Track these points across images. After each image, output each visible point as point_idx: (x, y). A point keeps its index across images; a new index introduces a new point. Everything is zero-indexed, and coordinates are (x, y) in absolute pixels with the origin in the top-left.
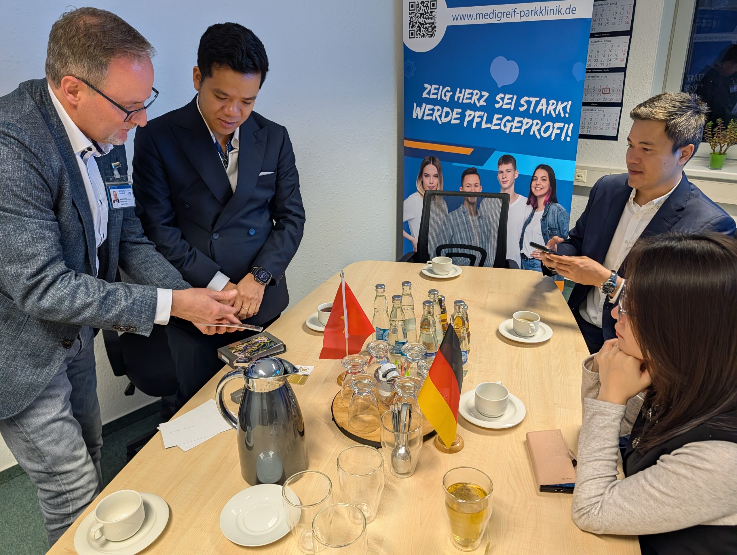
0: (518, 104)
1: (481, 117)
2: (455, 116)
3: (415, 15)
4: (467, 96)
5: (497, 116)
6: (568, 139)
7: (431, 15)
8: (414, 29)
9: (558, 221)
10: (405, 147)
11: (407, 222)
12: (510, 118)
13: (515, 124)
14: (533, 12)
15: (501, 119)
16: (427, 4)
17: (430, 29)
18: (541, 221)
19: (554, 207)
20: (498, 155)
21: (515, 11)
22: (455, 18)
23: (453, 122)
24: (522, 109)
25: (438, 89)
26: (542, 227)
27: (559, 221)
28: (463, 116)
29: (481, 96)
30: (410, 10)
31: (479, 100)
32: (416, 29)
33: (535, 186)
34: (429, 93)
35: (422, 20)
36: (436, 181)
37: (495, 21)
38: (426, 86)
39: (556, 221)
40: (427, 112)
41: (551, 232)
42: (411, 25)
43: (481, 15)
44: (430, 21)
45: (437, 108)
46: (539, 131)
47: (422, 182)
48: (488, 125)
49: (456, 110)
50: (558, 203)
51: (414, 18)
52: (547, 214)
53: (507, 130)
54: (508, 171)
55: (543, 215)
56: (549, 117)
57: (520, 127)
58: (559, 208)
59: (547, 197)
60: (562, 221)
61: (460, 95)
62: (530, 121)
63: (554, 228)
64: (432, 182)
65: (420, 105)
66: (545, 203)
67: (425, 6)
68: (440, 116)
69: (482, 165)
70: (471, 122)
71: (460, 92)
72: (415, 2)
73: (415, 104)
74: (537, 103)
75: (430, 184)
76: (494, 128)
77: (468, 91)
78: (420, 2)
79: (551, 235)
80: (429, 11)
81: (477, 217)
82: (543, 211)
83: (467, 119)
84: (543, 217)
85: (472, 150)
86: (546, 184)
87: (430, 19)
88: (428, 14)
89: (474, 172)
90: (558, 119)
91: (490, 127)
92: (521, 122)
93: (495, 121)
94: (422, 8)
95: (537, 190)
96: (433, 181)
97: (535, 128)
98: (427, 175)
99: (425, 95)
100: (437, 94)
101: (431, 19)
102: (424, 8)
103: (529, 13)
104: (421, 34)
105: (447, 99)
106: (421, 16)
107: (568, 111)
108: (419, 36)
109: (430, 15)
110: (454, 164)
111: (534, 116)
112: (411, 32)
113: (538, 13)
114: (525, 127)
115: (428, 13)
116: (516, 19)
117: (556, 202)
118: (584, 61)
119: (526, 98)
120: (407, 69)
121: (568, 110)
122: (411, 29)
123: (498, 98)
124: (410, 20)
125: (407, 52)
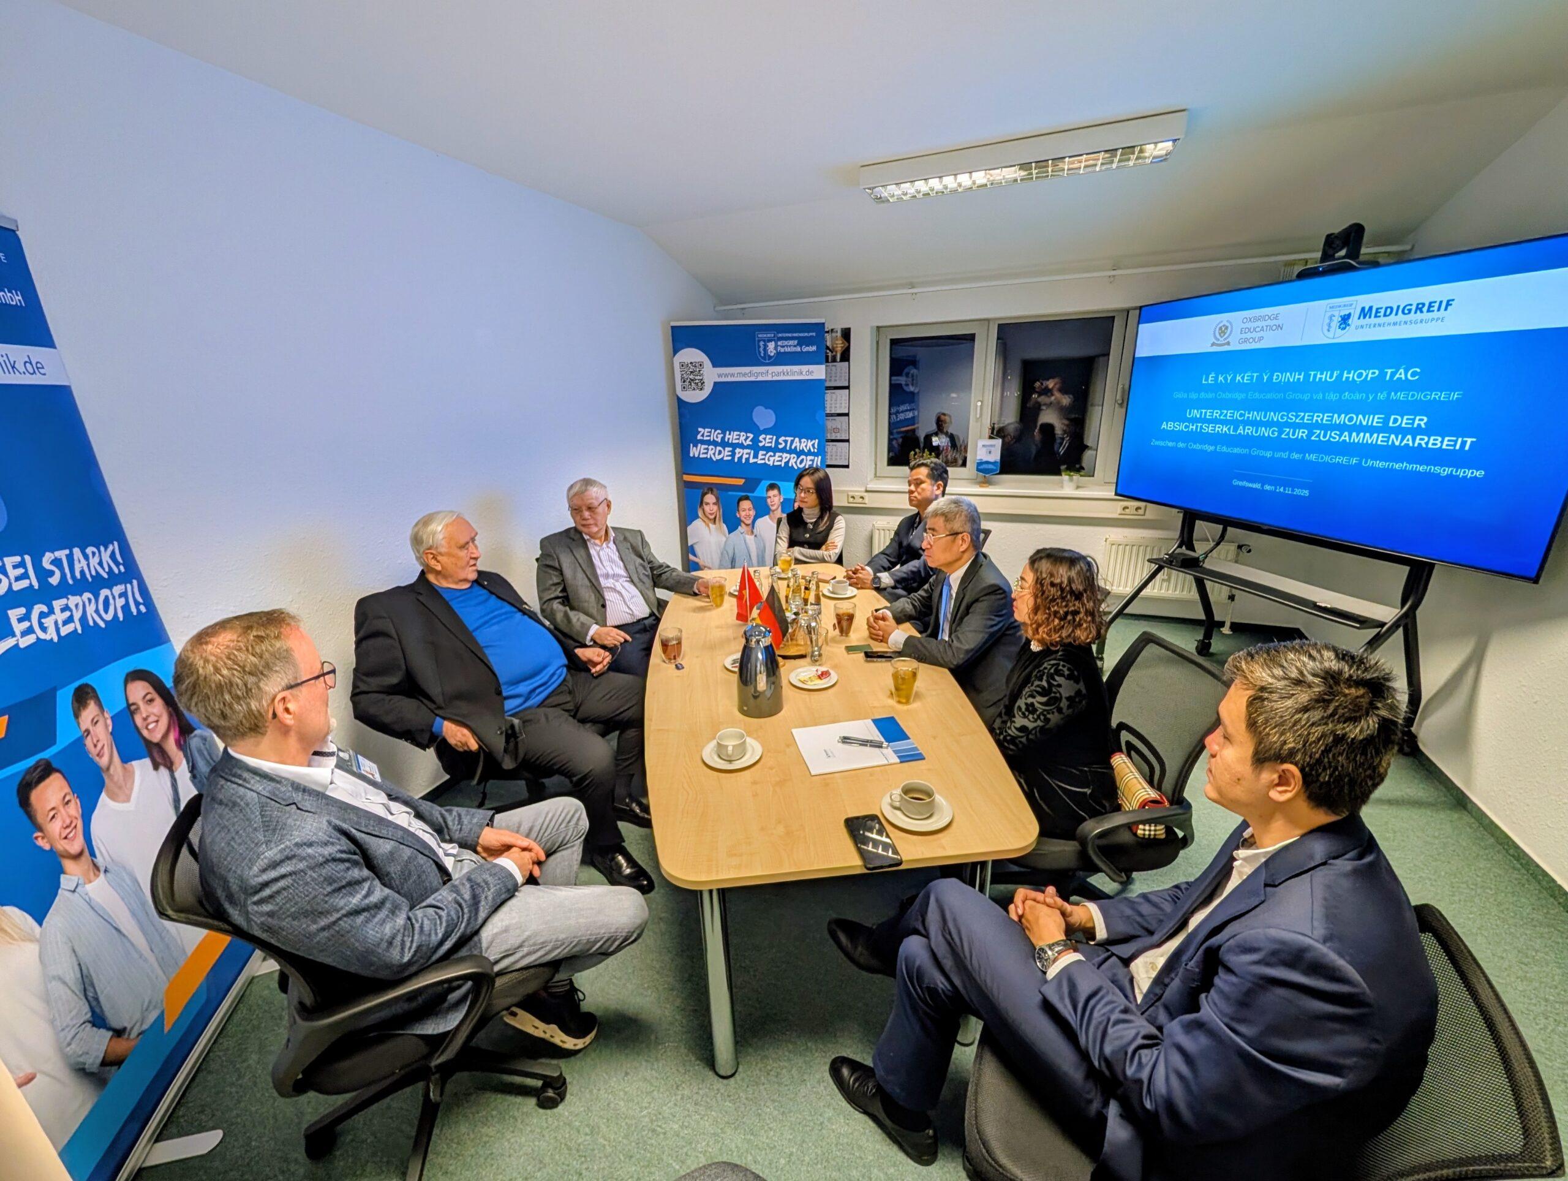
0: (777, 443)
1: (749, 454)
2: (727, 453)
3: (686, 373)
4: (735, 437)
5: (761, 453)
7: (700, 373)
8: (685, 383)
10: (683, 481)
11: (692, 546)
12: (772, 454)
13: (777, 458)
14: (782, 373)
15: (765, 455)
16: (695, 364)
17: (700, 384)
20: (765, 483)
21: (767, 372)
22: (720, 376)
23: (725, 458)
24: (780, 447)
25: (710, 432)
28: (733, 454)
29: (747, 438)
30: (681, 369)
31: (746, 440)
32: (687, 383)
34: (703, 435)
35: (692, 377)
36: (715, 508)
37: (753, 379)
38: (700, 429)
40: (702, 451)
42: (683, 381)
44: (698, 377)
45: (711, 447)
46: (796, 463)
47: (703, 509)
48: (755, 460)
49: (727, 449)
51: (685, 375)
53: (771, 463)
54: (774, 496)
56: (802, 452)
57: (781, 461)
61: (729, 436)
62: (788, 455)
65: (696, 446)
67: (694, 366)
68: (714, 454)
69: (753, 492)
70: (740, 458)
71: (730, 434)
72: (685, 363)
73: (691, 445)
74: (792, 442)
75: (710, 510)
76: (759, 462)
77: (736, 433)
78: (689, 362)
80: (698, 370)
81: (752, 537)
83: (737, 456)
85: (743, 481)
89: (747, 498)
90: (809, 453)
92: (781, 456)
93: (760, 457)
94: (691, 367)
96: (713, 508)
97: (792, 462)
98: (707, 504)
99: (699, 437)
100: (710, 436)
101: (700, 376)
102: (693, 368)
103: (778, 374)
104: (692, 388)
105: (719, 440)
106: (690, 373)
108: (690, 389)
109: (698, 373)
110: (730, 493)
111: (790, 452)
112: (683, 386)
113: (786, 373)
114: (784, 460)
115: (696, 371)
116: (769, 378)
118: (825, 410)
119: (783, 438)
120: (681, 415)
121: (816, 446)
122: (682, 383)
123: (761, 438)
124: (681, 377)
125: (681, 403)
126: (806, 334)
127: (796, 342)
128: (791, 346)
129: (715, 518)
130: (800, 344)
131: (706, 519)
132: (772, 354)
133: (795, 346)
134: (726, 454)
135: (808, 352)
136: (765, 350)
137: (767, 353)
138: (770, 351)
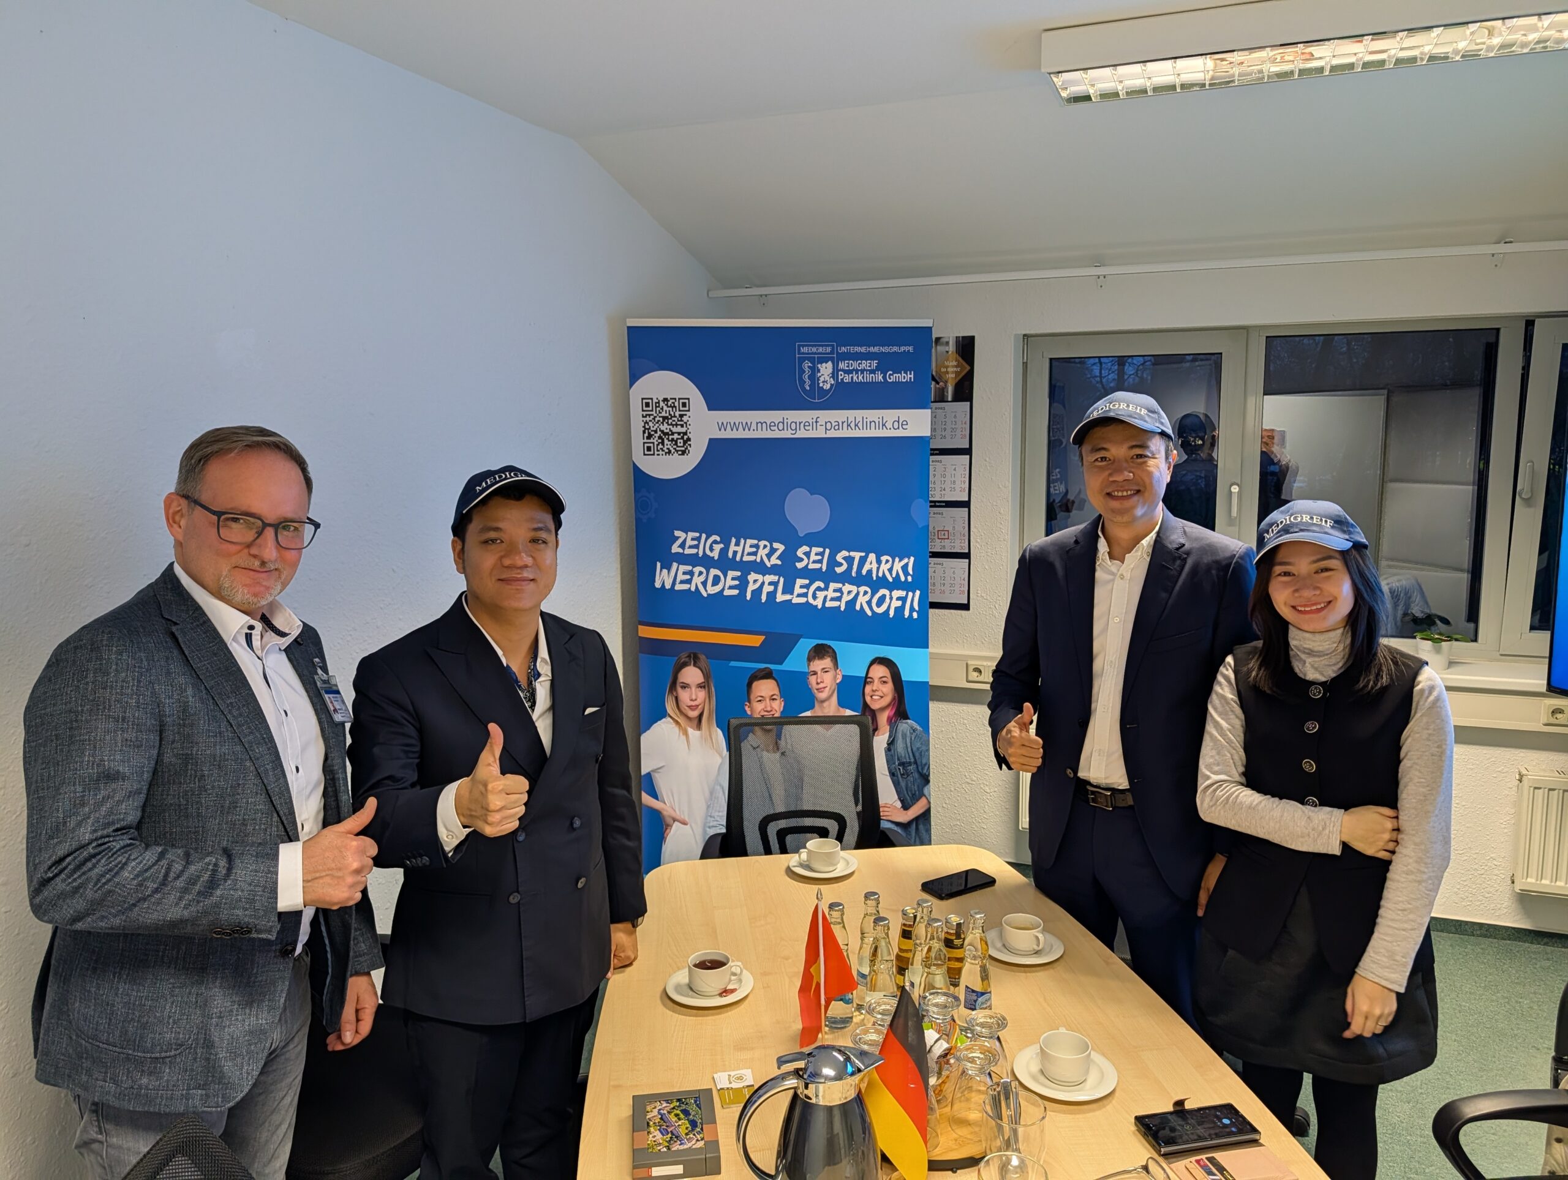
0: (833, 563)
1: (775, 584)
2: (730, 582)
3: (654, 419)
4: (748, 550)
5: (800, 582)
6: (915, 615)
7: (682, 421)
8: (652, 440)
9: (912, 750)
10: (640, 637)
11: (649, 775)
12: (822, 585)
13: (831, 594)
14: (845, 425)
15: (807, 587)
16: (674, 403)
17: (680, 443)
18: (886, 752)
19: (904, 726)
21: (816, 422)
22: (722, 427)
23: (727, 592)
24: (839, 570)
25: (698, 539)
26: (887, 761)
27: (914, 749)
28: (743, 582)
29: (773, 551)
30: (643, 411)
31: (769, 556)
32: (655, 440)
33: (871, 694)
34: (682, 546)
35: (665, 427)
36: (701, 695)
37: (787, 434)
38: (677, 533)
39: (909, 749)
40: (680, 577)
41: (903, 769)
42: (646, 435)
43: (764, 425)
44: (679, 429)
45: (697, 570)
46: (869, 603)
47: (677, 698)
48: (787, 597)
49: (732, 574)
50: (909, 719)
51: (651, 424)
52: (894, 739)
53: (818, 603)
54: (825, 671)
55: (888, 741)
56: (882, 583)
57: (839, 599)
58: (911, 727)
59: (892, 709)
60: (918, 749)
61: (736, 548)
62: (854, 589)
63: (907, 763)
64: (694, 697)
65: (667, 566)
66: (890, 720)
67: (671, 406)
68: (704, 584)
69: (781, 663)
70: (757, 592)
71: (737, 544)
72: (652, 399)
73: (659, 565)
74: (863, 560)
75: (692, 700)
76: (796, 600)
77: (750, 542)
78: (661, 399)
79: (903, 774)
80: (677, 414)
81: (778, 755)
82: (887, 735)
83: (751, 587)
84: (888, 744)
85: (762, 638)
86: (888, 689)
87: (679, 427)
88: (676, 419)
89: (768, 675)
91: (791, 600)
92: (840, 590)
93: (798, 590)
94: (665, 408)
95: (875, 700)
96: (696, 695)
97: (862, 600)
98: (685, 686)
100: (697, 547)
101: (682, 426)
102: (668, 409)
103: (838, 426)
104: (665, 449)
105: (715, 555)
106: (664, 420)
107: (911, 572)
108: (661, 452)
109: (678, 420)
110: (733, 664)
111: (858, 581)
112: (646, 445)
113: (853, 425)
114: (846, 598)
115: (675, 416)
116: (820, 433)
117: (906, 717)
119: (845, 553)
120: (640, 504)
121: (910, 570)
122: (646, 441)
123: (800, 553)
124: (644, 427)
125: (640, 479)
126: (895, 349)
127: (875, 363)
128: (864, 372)
129: (701, 716)
130: (882, 368)
131: (681, 720)
132: (827, 387)
133: (872, 372)
134: (728, 585)
135: (897, 384)
136: (814, 378)
137: (818, 384)
138: (822, 379)
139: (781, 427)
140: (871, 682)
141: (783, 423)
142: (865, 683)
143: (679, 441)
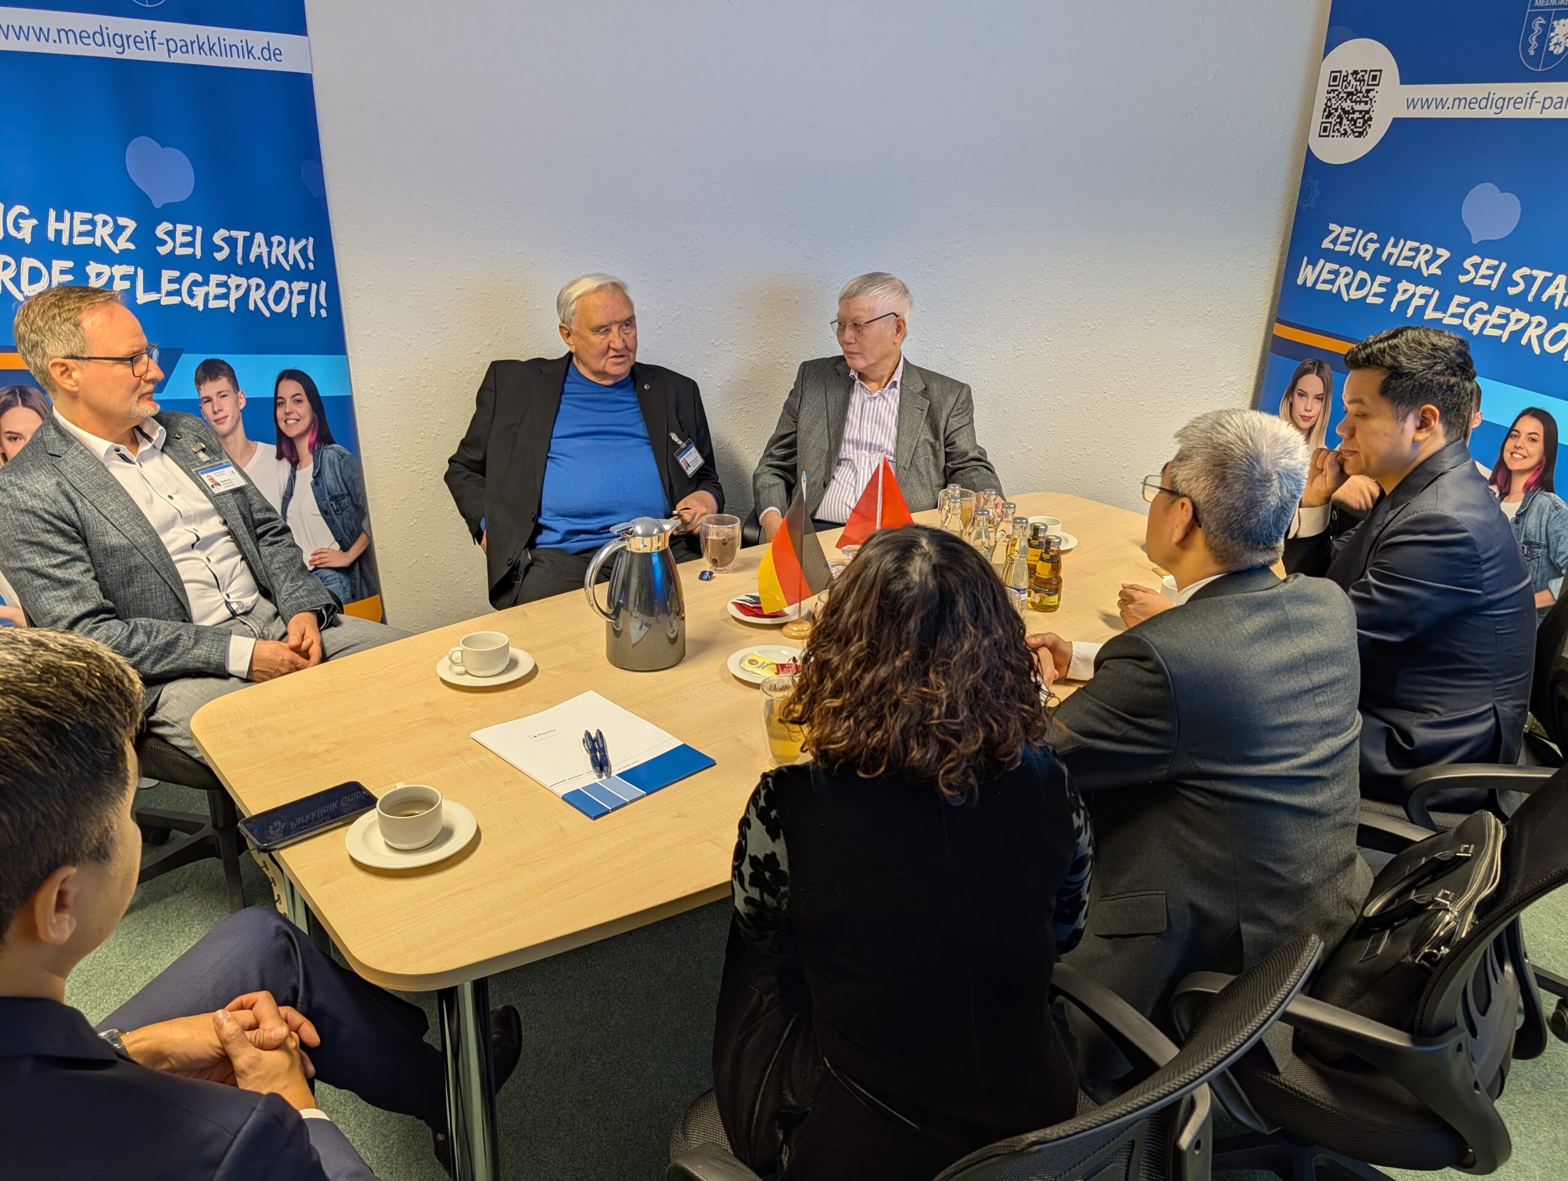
0: (1507, 280)
1: (1427, 297)
2: (1376, 289)
3: (1338, 95)
4: (1406, 253)
5: (1458, 299)
7: (1367, 97)
8: (1330, 120)
9: (1547, 530)
10: (1274, 335)
12: (1485, 306)
13: (1494, 319)
15: (1466, 306)
16: (1363, 76)
19: (1544, 499)
21: (1532, 98)
22: (1411, 104)
23: (1370, 300)
24: (1512, 291)
25: (1353, 235)
27: (1550, 530)
28: (1390, 291)
29: (1435, 257)
30: (1329, 86)
31: (1428, 263)
32: (1333, 120)
33: (1513, 450)
34: (1334, 241)
35: (1347, 105)
36: (1317, 407)
37: (1489, 113)
38: (1332, 227)
39: (1543, 529)
40: (1325, 276)
42: (1326, 113)
43: (1463, 101)
44: (1363, 107)
45: (1344, 270)
46: (1540, 338)
47: (1291, 405)
48: (1438, 315)
49: (1380, 279)
50: (1554, 492)
51: (1333, 101)
52: (1526, 511)
53: (1475, 328)
55: (1518, 511)
57: (1502, 327)
58: (1554, 503)
59: (1533, 475)
60: (1556, 532)
61: (1393, 250)
62: (1526, 317)
63: (1535, 543)
64: (1309, 408)
65: (1313, 263)
66: (1527, 487)
67: (1359, 80)
68: (1348, 287)
70: (1404, 304)
71: (1395, 245)
72: (1340, 72)
73: (1306, 259)
74: (1547, 282)
75: (1306, 410)
76: (1448, 321)
77: (1411, 244)
78: (1350, 71)
80: (1364, 90)
83: (1399, 297)
86: (1536, 450)
87: (1363, 104)
88: (1361, 95)
91: (1442, 319)
92: (1507, 317)
93: (1453, 308)
94: (1353, 82)
95: (1515, 459)
97: (1532, 333)
98: (1303, 394)
99: (1326, 244)
100: (1349, 244)
101: (1366, 103)
102: (1355, 83)
103: (1561, 103)
104: (1341, 130)
105: (1368, 255)
106: (1348, 97)
108: (1336, 134)
109: (1364, 97)
111: (1533, 309)
112: (1324, 125)
114: (1512, 327)
115: (1361, 92)
116: (1532, 113)
117: (1550, 489)
119: (1525, 271)
120: (1304, 192)
122: (1324, 120)
123: (1467, 264)
124: (1326, 104)
125: (1311, 160)
132: (1559, 50)
134: (1373, 291)
136: (1543, 39)
137: (1548, 47)
138: (1554, 41)
139: (1483, 104)
140: (1516, 436)
141: (1488, 99)
142: (1509, 435)
143: (1359, 121)
